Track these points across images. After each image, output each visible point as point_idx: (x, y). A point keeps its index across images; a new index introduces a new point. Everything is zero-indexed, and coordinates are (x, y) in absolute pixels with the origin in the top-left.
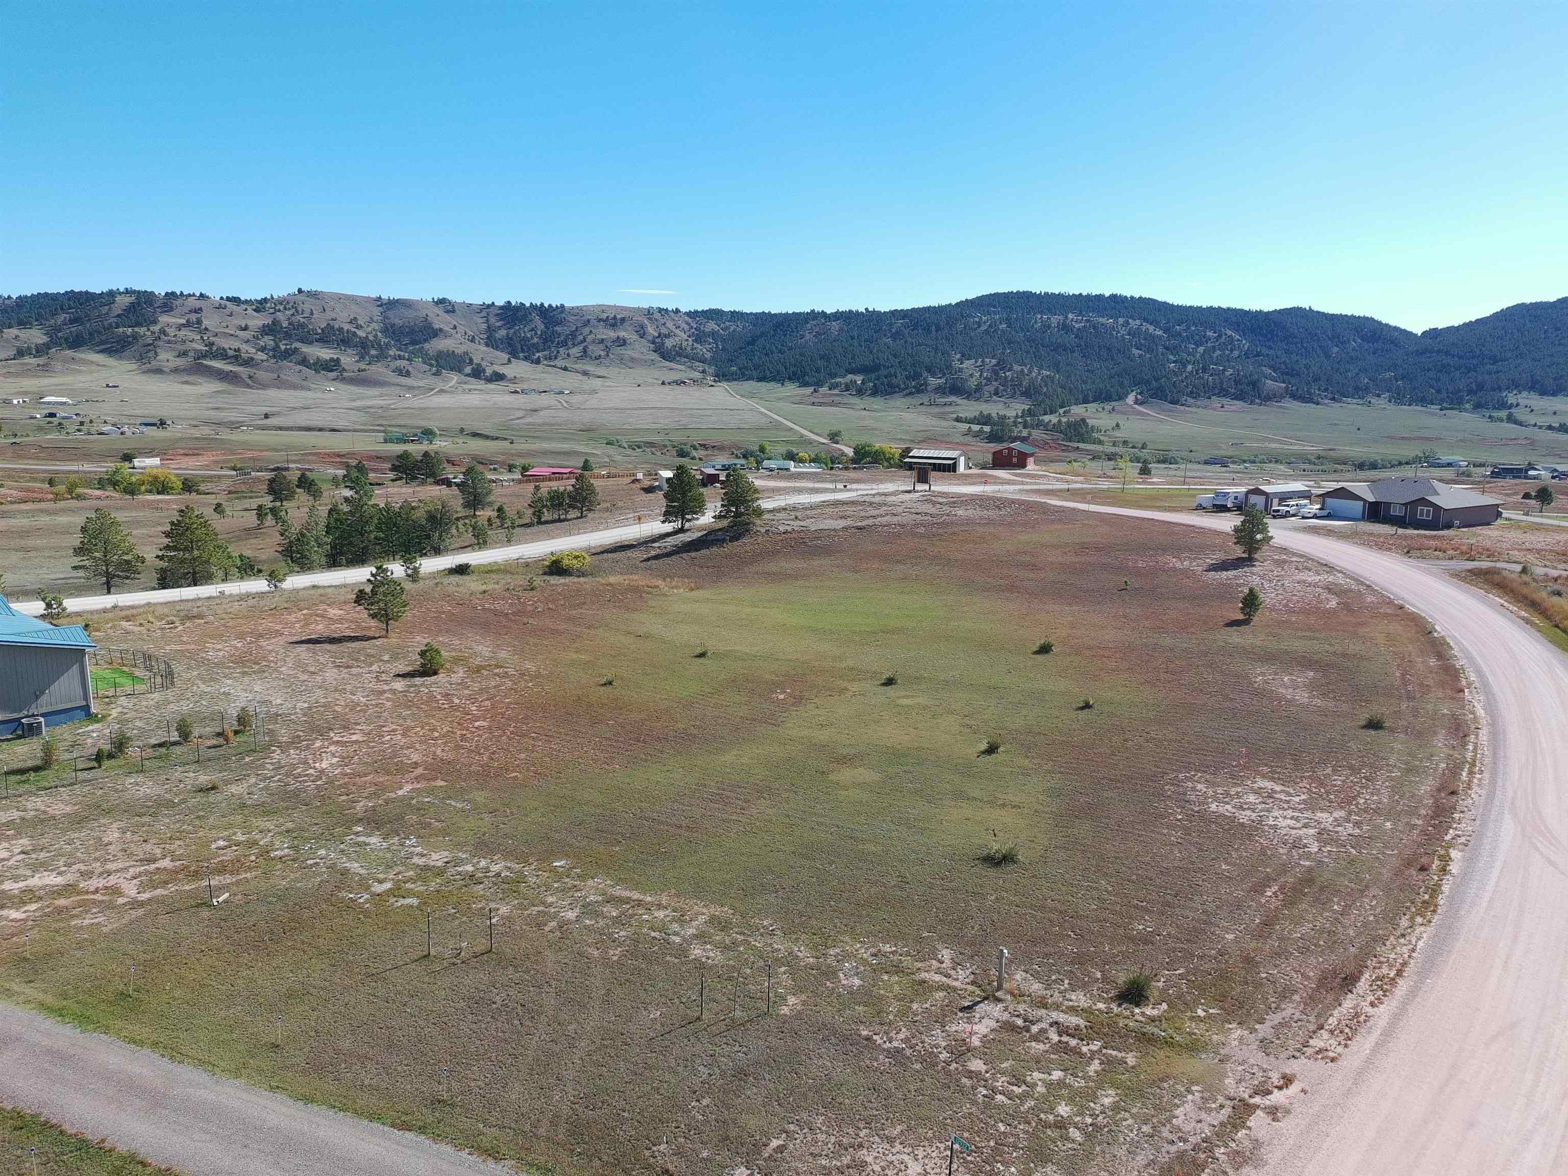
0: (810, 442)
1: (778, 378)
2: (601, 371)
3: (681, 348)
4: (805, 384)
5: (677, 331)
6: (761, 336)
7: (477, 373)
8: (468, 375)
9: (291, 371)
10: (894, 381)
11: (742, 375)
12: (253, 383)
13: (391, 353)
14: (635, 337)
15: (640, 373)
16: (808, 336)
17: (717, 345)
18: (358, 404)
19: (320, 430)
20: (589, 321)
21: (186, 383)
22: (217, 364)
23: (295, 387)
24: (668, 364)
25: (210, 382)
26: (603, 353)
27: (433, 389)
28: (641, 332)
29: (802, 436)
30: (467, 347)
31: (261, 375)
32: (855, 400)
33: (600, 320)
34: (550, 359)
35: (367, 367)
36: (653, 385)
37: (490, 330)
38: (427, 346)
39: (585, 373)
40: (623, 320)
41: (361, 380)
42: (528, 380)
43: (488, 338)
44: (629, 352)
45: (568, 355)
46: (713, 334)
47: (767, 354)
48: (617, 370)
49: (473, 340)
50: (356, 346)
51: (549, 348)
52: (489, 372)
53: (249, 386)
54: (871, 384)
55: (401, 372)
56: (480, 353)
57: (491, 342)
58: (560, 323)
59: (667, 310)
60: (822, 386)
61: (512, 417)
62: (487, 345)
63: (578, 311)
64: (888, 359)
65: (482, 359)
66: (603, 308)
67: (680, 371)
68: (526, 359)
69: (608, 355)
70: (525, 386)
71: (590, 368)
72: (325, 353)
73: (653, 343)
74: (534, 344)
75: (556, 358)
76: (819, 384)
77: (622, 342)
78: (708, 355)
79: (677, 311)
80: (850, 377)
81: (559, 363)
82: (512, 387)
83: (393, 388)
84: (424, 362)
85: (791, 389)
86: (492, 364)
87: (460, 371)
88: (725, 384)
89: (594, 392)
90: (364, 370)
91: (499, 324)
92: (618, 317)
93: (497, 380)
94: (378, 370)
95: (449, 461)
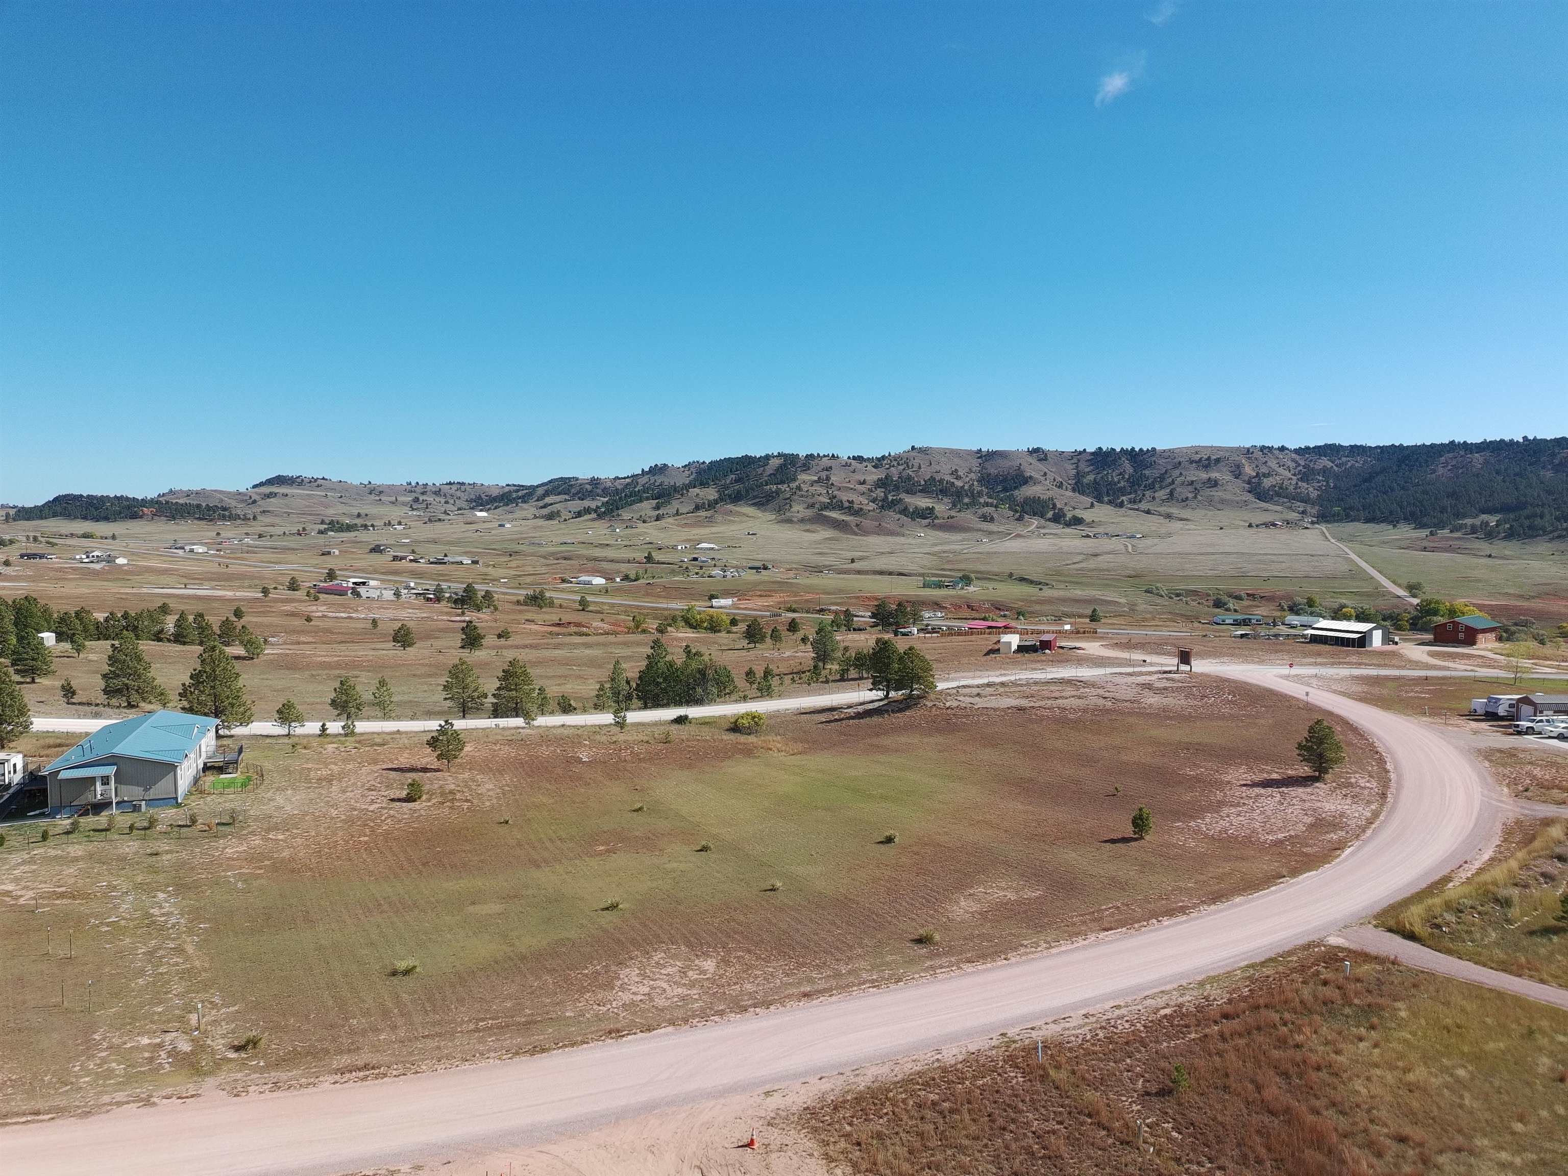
1: (1391, 519)
2: (1185, 514)
3: (1281, 488)
4: (1421, 526)
5: (1281, 470)
6: (1381, 472)
7: (1058, 518)
8: (1049, 520)
9: (891, 518)
10: (1538, 521)
11: (1348, 516)
12: (861, 530)
13: (982, 500)
14: (1228, 477)
15: (1226, 516)
16: (1441, 471)
17: (1327, 482)
18: (937, 549)
19: (890, 574)
20: (1180, 463)
21: (808, 531)
22: (834, 515)
23: (892, 533)
24: (1263, 505)
25: (825, 530)
26: (1190, 495)
27: (1010, 534)
28: (1237, 472)
29: (1379, 585)
30: (1055, 492)
31: (867, 523)
32: (1485, 547)
33: (1192, 462)
34: (1135, 502)
35: (958, 514)
36: (1237, 527)
37: (1079, 476)
38: (1016, 493)
39: (1169, 516)
40: (1218, 461)
41: (949, 527)
42: (1105, 523)
43: (1076, 483)
44: (1220, 494)
45: (1154, 498)
46: (1325, 471)
47: (1385, 493)
48: (1203, 512)
49: (1060, 486)
50: (952, 495)
51: (1136, 491)
52: (1069, 516)
53: (856, 534)
54: (1507, 526)
55: (985, 518)
56: (1066, 499)
57: (1079, 487)
58: (1150, 466)
59: (1270, 449)
60: (1443, 528)
61: (1068, 562)
62: (1074, 490)
63: (1169, 454)
64: (1539, 496)
65: (1066, 504)
66: (1197, 450)
67: (1275, 511)
68: (1110, 502)
69: (1195, 497)
70: (1101, 530)
71: (1174, 511)
72: (923, 502)
73: (1249, 483)
74: (1121, 488)
75: (1140, 501)
76: (1441, 525)
77: (1213, 484)
78: (1314, 494)
79: (1282, 449)
80: (1485, 517)
81: (1144, 506)
82: (1090, 531)
83: (975, 534)
84: (1010, 509)
85: (1405, 532)
86: (1074, 508)
87: (1042, 516)
88: (1323, 527)
89: (1169, 535)
90: (952, 517)
91: (1087, 470)
92: (1213, 457)
93: (1075, 525)
94: (968, 517)
95: (968, 607)
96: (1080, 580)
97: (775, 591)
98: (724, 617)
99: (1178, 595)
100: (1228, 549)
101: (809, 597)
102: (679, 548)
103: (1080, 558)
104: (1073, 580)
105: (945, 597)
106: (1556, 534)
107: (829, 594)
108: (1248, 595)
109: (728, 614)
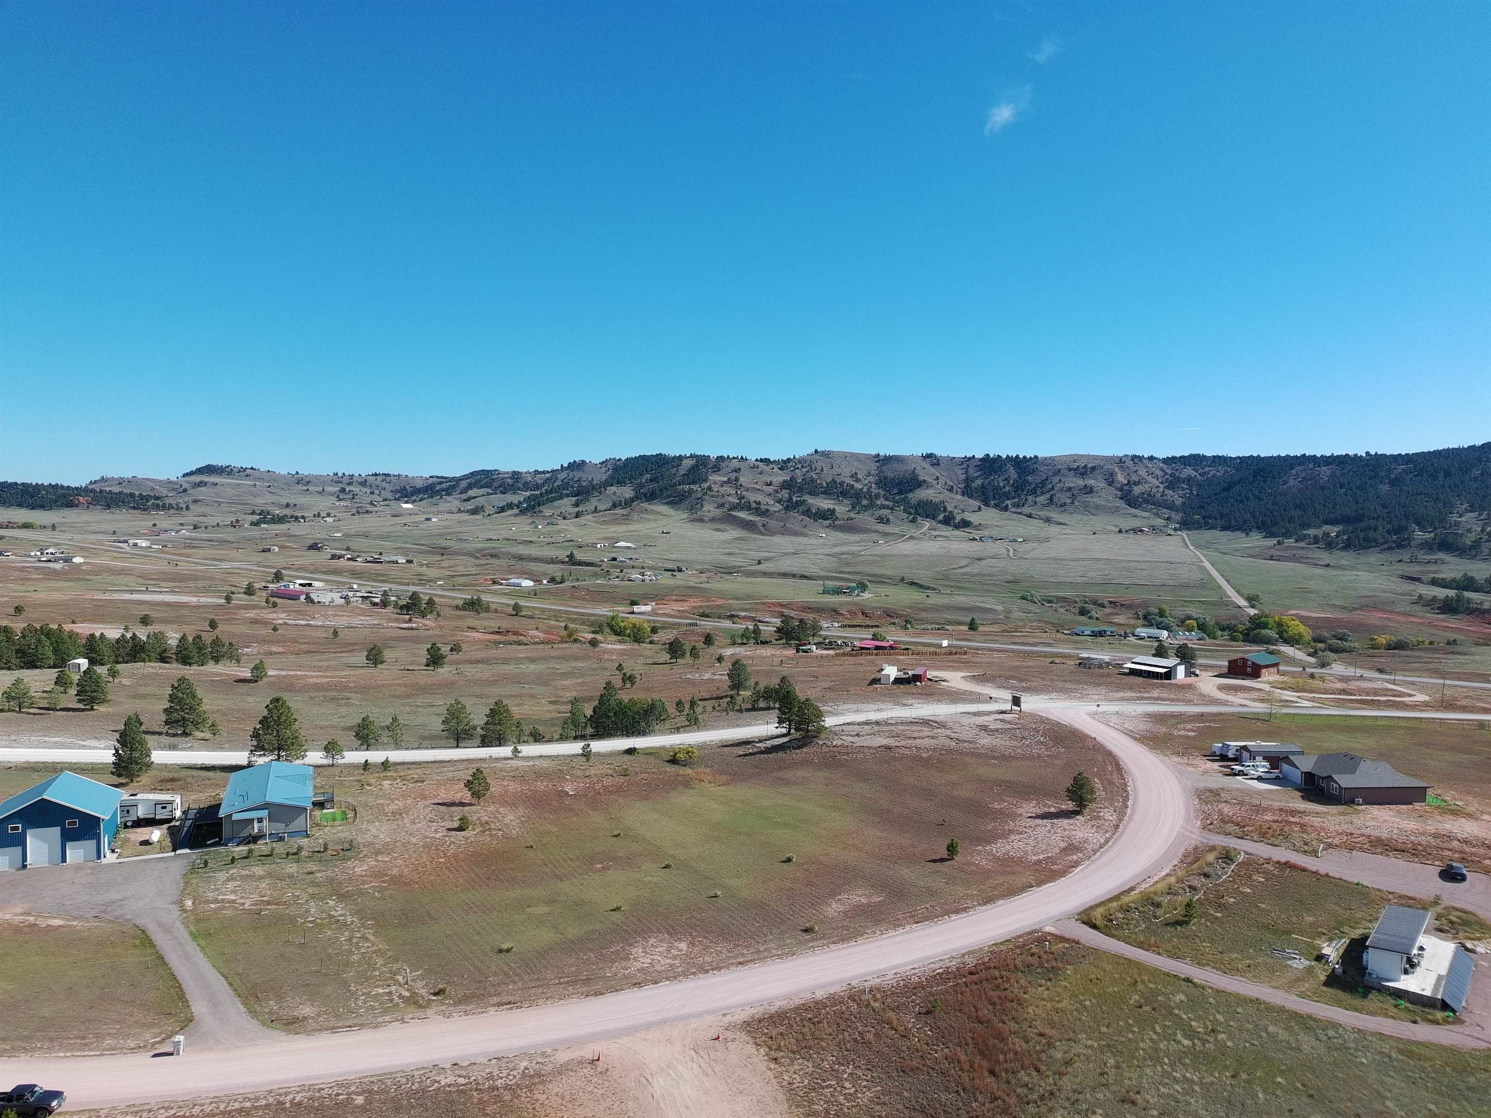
1: (1244, 527)
2: (1064, 518)
3: (1149, 495)
4: (1271, 535)
5: (1150, 478)
6: (1239, 482)
7: (948, 521)
8: (940, 522)
9: (796, 519)
10: (1372, 534)
11: (1206, 524)
12: (767, 531)
13: (879, 502)
14: (1102, 484)
15: (1099, 521)
16: (1292, 482)
17: (1191, 491)
18: (837, 550)
19: (794, 576)
20: (1059, 470)
21: (718, 530)
22: (742, 515)
23: (796, 534)
24: (1133, 511)
25: (734, 530)
26: (1068, 501)
27: (905, 536)
28: (1110, 480)
30: (946, 495)
31: (772, 523)
32: (1324, 557)
33: (1070, 470)
34: (1018, 506)
35: (856, 516)
36: (1109, 532)
37: (968, 480)
38: (910, 495)
39: (1048, 520)
40: (1093, 468)
41: (849, 528)
42: (991, 526)
43: (965, 487)
44: (1095, 500)
45: (1035, 503)
46: (1189, 480)
47: (1242, 502)
48: (1079, 517)
49: (951, 490)
50: (852, 497)
51: (1019, 496)
52: (958, 518)
53: (762, 534)
54: (1345, 537)
55: (882, 520)
56: (955, 502)
57: (968, 492)
58: (1033, 472)
59: (1141, 458)
60: (1289, 537)
61: (955, 566)
62: (963, 494)
63: (1049, 462)
64: (1375, 510)
65: (956, 507)
66: (1075, 458)
67: (1143, 518)
68: (996, 506)
69: (1073, 503)
70: (986, 533)
71: (1054, 515)
72: (824, 503)
73: (1121, 490)
74: (1006, 493)
75: (1023, 506)
76: (1287, 535)
77: (1089, 490)
78: (1179, 501)
79: (1151, 458)
80: (1327, 528)
81: (1026, 510)
82: (977, 534)
83: (872, 535)
84: (905, 511)
85: (1256, 540)
86: (963, 511)
87: (934, 518)
88: (1184, 534)
89: (1047, 539)
90: (852, 519)
91: (976, 475)
92: (1090, 465)
93: (963, 527)
94: (866, 518)
95: (863, 613)
96: (964, 585)
97: (690, 596)
98: (646, 625)
99: (1050, 602)
100: (1098, 555)
101: (720, 602)
102: (599, 546)
103: (964, 562)
104: (957, 584)
105: (842, 604)
106: (1386, 546)
107: (738, 599)
108: (1111, 602)
109: (649, 621)
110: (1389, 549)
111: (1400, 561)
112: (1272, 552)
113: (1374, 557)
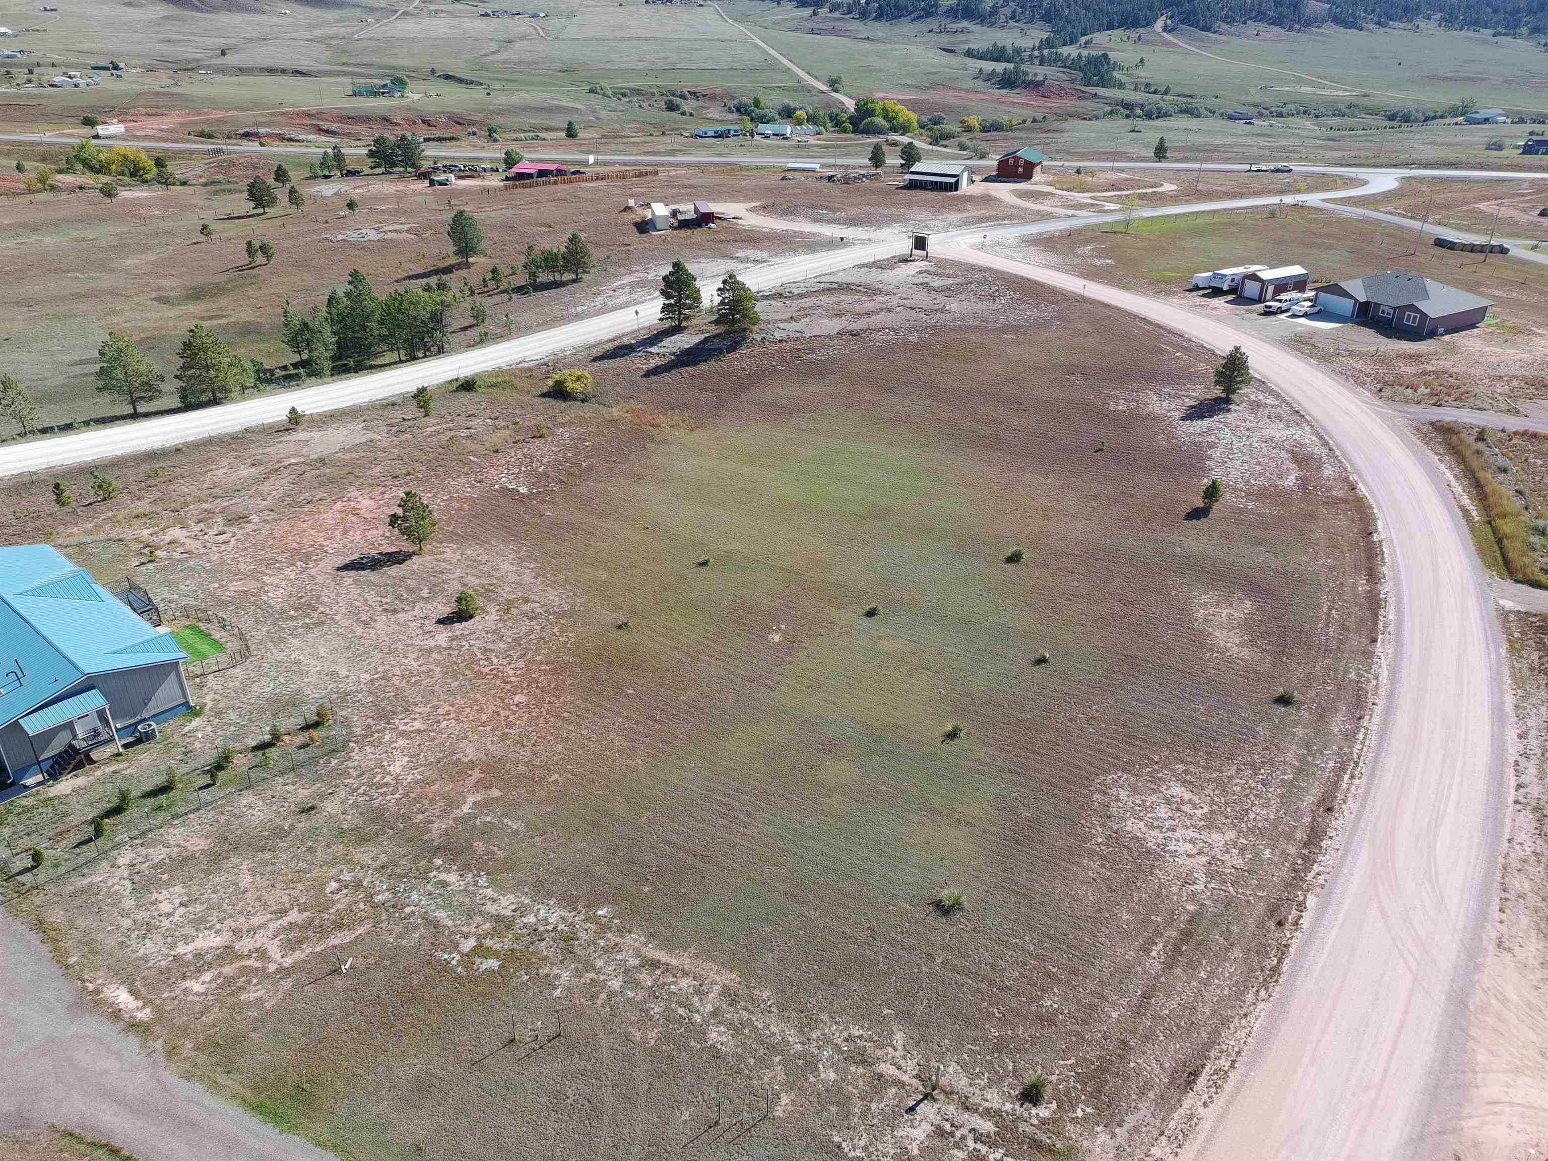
0: (808, 89)
18: (318, 33)
19: (284, 72)
27: (396, 11)
29: (799, 80)
36: (636, 3)
54: (876, 5)
61: (485, 52)
70: (497, 6)
82: (486, 8)
83: (353, 10)
85: (790, 10)
88: (715, 4)
95: (424, 121)
98: (143, 156)
99: (624, 95)
101: (216, 114)
103: (494, 46)
104: (496, 76)
105: (392, 109)
107: (242, 109)
108: (691, 93)
109: (147, 150)
110: (919, 18)
111: (931, 31)
112: (811, 25)
113: (907, 27)
